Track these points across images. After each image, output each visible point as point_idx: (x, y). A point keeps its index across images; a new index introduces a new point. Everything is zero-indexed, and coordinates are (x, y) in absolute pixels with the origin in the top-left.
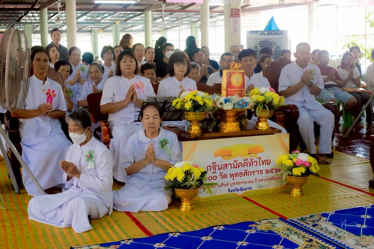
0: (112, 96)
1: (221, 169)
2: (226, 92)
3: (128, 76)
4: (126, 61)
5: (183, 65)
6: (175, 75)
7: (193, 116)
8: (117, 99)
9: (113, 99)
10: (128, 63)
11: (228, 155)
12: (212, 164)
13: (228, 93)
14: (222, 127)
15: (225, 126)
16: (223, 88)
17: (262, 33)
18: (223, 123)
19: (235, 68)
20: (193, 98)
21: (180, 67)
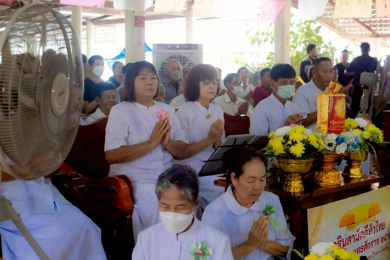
0: (126, 135)
1: (346, 245)
2: (328, 127)
3: (146, 102)
4: (144, 79)
5: (213, 84)
7: (296, 165)
8: (135, 140)
9: (126, 139)
10: (149, 81)
11: (351, 223)
12: (338, 239)
13: (331, 128)
14: (319, 178)
15: (326, 177)
16: (321, 122)
17: (173, 47)
18: (321, 173)
19: (334, 91)
20: (305, 138)
21: (209, 87)
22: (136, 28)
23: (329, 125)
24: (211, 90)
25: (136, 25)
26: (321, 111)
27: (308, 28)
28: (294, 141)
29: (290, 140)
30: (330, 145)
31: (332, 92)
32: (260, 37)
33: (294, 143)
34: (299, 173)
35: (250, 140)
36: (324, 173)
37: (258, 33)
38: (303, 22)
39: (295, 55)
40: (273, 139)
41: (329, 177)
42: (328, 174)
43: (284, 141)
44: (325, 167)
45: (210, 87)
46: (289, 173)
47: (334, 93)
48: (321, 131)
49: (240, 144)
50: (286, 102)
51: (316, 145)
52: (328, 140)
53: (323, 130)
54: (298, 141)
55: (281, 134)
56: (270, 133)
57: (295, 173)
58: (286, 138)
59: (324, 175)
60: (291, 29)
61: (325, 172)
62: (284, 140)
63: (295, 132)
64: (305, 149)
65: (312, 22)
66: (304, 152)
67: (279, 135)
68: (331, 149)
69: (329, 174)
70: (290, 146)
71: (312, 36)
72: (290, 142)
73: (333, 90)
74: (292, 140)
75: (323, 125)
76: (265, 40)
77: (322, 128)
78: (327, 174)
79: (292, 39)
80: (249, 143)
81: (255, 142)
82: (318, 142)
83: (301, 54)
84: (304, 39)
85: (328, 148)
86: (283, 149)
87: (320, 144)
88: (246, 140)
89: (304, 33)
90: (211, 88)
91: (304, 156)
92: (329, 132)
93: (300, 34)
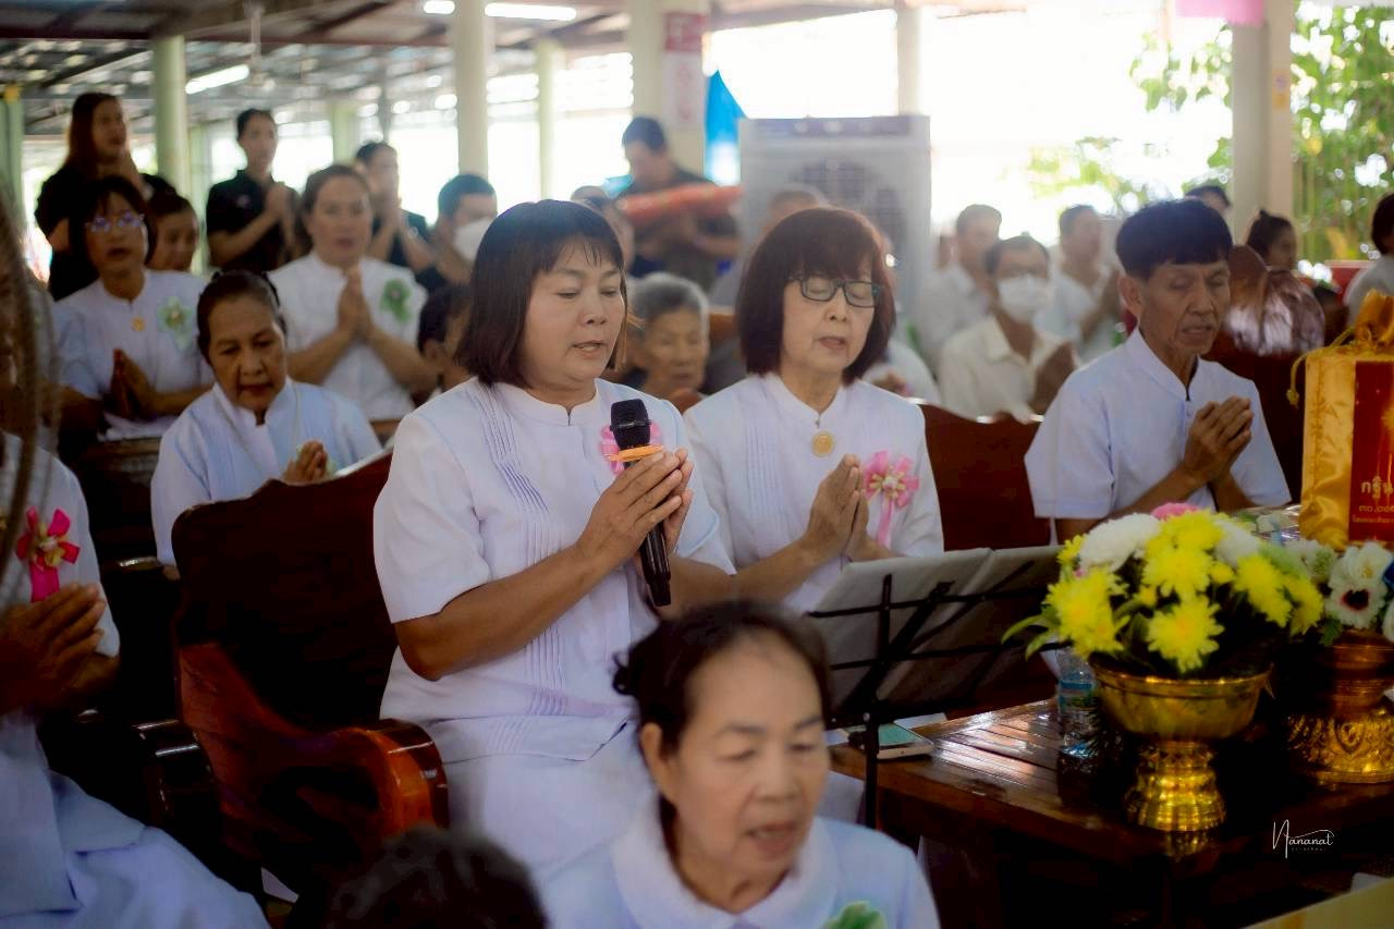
2: (1354, 510)
5: (849, 303)
6: (786, 367)
7: (1182, 703)
13: (1364, 514)
14: (1308, 750)
15: (1344, 746)
16: (1321, 482)
17: (815, 128)
18: (1319, 725)
19: (1385, 338)
20: (1223, 575)
21: (825, 315)
22: (672, 60)
23: (1358, 499)
24: (836, 330)
25: (670, 45)
26: (1319, 436)
27: (1370, 40)
28: (1166, 592)
29: (1147, 586)
30: (1357, 600)
31: (1375, 339)
32: (1180, 79)
33: (1168, 601)
34: (1195, 739)
35: (966, 581)
36: (1332, 723)
37: (1173, 66)
38: (1350, 16)
39: (1316, 147)
40: (1067, 580)
41: (1358, 744)
42: (1353, 729)
43: (1119, 590)
44: (1339, 698)
45: (830, 315)
46: (1152, 739)
47: (1382, 344)
48: (1320, 528)
49: (919, 598)
50: (1200, 371)
51: (1277, 611)
52: (1345, 577)
53: (1330, 523)
54: (1186, 594)
55: (1107, 555)
56: (1068, 542)
57: (1177, 737)
58: (1130, 572)
59: (1332, 732)
60: (1298, 45)
61: (1339, 723)
62: (1118, 583)
63: (1176, 547)
64: (1219, 630)
65: (1384, 19)
66: (1212, 647)
67: (1098, 560)
68: (1359, 620)
69: (1356, 728)
70: (1148, 612)
71: (1383, 70)
72: (1146, 597)
73: (1381, 333)
74: (1158, 590)
75: (1326, 500)
76: (1204, 92)
77: (1325, 515)
78: (1347, 729)
79: (1307, 83)
80: (966, 591)
81: (992, 584)
82: (1287, 595)
83: (1340, 143)
84: (1354, 85)
85: (1347, 616)
86: (1111, 629)
87: (1296, 605)
88: (948, 580)
89: (1352, 62)
90: (833, 318)
91: (1213, 666)
92: (1357, 533)
93: (1339, 63)
